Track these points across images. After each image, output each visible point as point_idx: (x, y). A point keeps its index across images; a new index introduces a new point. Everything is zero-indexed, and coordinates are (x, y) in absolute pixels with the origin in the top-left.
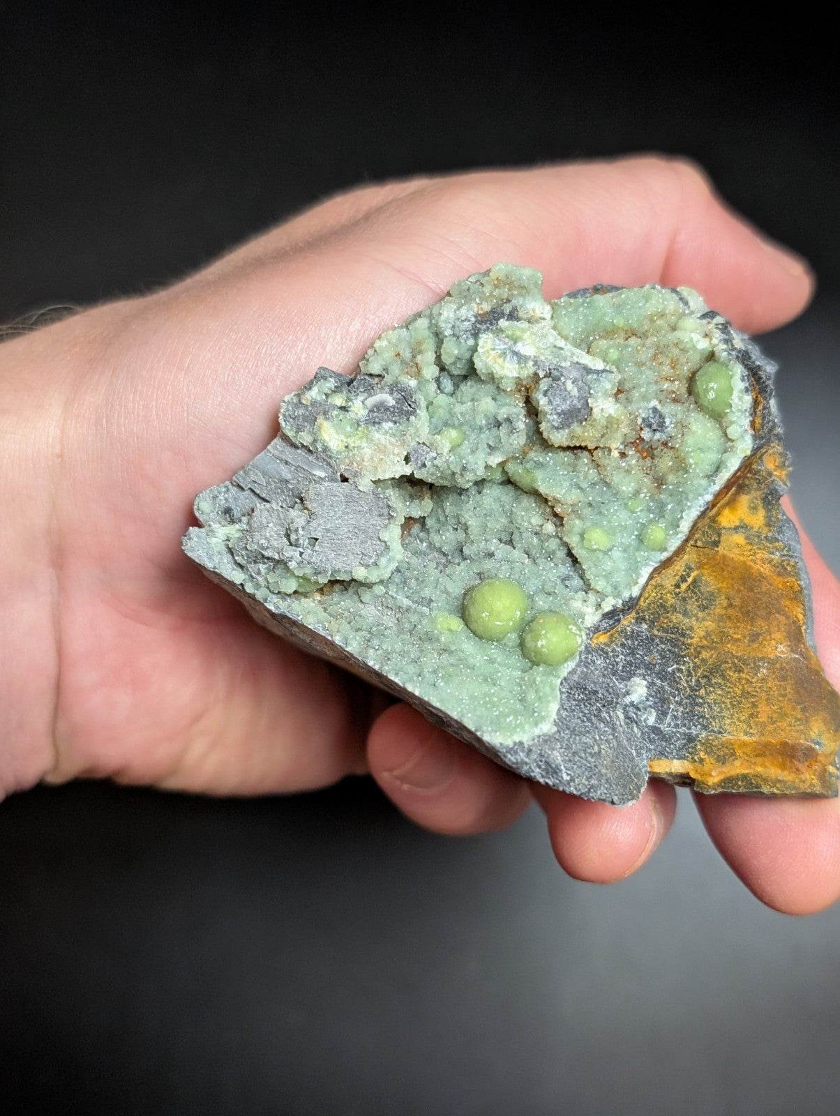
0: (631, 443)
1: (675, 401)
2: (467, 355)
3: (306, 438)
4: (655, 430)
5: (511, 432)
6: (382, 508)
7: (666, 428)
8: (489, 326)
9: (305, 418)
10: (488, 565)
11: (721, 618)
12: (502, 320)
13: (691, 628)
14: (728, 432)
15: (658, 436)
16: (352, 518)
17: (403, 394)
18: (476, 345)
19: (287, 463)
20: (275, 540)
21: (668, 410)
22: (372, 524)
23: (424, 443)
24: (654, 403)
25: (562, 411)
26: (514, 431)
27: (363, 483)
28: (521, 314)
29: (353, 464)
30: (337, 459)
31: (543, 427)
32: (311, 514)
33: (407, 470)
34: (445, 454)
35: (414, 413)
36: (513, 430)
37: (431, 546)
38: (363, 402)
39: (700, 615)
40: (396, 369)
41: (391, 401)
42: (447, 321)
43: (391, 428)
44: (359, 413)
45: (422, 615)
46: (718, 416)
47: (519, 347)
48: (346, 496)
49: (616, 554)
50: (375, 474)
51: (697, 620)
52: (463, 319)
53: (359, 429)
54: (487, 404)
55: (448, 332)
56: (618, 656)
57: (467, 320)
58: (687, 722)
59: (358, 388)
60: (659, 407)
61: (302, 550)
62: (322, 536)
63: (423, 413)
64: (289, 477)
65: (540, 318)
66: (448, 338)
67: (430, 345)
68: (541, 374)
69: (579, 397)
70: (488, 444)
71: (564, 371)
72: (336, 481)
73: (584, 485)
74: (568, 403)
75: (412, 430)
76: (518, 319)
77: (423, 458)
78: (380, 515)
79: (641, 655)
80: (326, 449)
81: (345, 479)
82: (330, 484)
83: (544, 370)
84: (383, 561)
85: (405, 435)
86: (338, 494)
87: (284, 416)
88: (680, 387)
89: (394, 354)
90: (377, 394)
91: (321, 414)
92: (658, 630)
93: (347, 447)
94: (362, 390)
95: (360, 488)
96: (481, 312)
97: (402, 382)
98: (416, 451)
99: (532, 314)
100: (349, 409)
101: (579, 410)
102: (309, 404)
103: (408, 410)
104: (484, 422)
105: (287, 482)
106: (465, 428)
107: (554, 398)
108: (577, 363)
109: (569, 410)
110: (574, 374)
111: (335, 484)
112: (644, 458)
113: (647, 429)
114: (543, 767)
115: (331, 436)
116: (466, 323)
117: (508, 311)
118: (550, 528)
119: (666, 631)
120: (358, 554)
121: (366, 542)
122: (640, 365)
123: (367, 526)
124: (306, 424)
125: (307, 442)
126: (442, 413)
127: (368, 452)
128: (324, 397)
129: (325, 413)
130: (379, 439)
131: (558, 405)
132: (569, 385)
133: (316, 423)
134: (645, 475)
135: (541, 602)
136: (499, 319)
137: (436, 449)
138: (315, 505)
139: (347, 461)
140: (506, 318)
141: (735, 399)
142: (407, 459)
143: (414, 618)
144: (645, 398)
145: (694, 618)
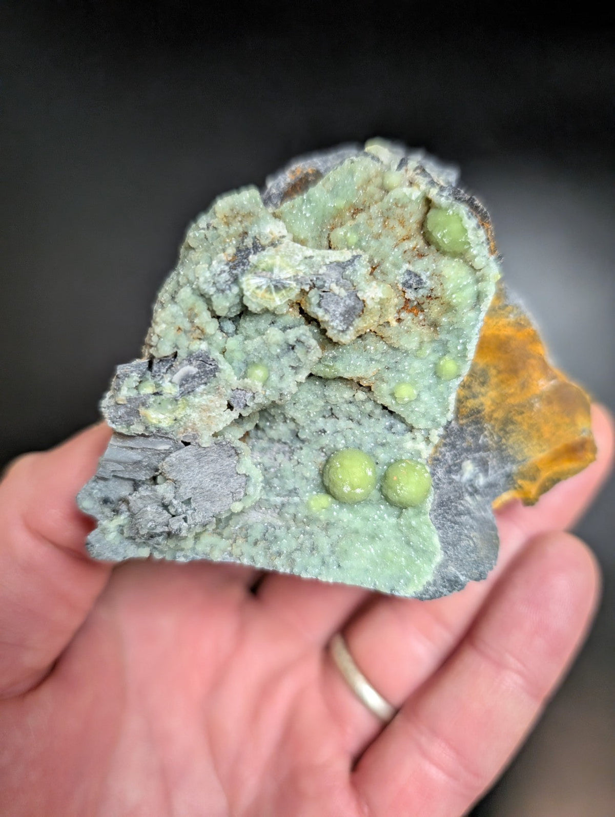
0: (403, 308)
1: (421, 256)
2: (238, 301)
3: (138, 429)
4: (416, 289)
5: (307, 351)
6: (229, 451)
7: (425, 283)
8: (242, 267)
9: (128, 414)
10: (325, 440)
11: (498, 385)
12: (251, 256)
13: (482, 404)
14: (474, 265)
15: (421, 292)
16: (208, 469)
17: (201, 359)
18: (241, 290)
19: (132, 448)
20: (158, 518)
21: (419, 267)
22: (227, 465)
23: (237, 389)
24: (406, 266)
25: (341, 314)
26: (310, 350)
27: (203, 441)
28: (264, 242)
29: (187, 430)
30: (173, 431)
31: (330, 333)
32: (175, 482)
33: (235, 415)
34: (260, 391)
35: (216, 369)
36: (308, 349)
37: (271, 440)
38: (170, 381)
39: (483, 390)
40: (184, 342)
41: (193, 370)
42: (206, 282)
43: (204, 390)
44: (172, 392)
45: (296, 505)
46: (460, 254)
47: (278, 274)
48: (195, 456)
49: (425, 397)
50: (210, 430)
51: (483, 395)
52: (219, 273)
53: (179, 402)
54: (275, 334)
55: (212, 290)
56: (445, 455)
57: (223, 272)
58: (500, 465)
59: (159, 371)
60: (411, 268)
61: (183, 516)
62: (193, 494)
63: (224, 365)
64: (139, 458)
65: (280, 237)
66: (215, 296)
67: (201, 306)
68: (307, 288)
69: (348, 295)
70: (290, 366)
71: (324, 277)
72: (180, 448)
73: (377, 357)
74: (342, 304)
75: (222, 383)
76: (263, 248)
77: (243, 400)
78: (230, 456)
79: (459, 445)
80: (159, 430)
81: (187, 444)
82: (177, 453)
83: (307, 284)
84: (251, 490)
85: (218, 389)
86: (188, 458)
87: (110, 419)
88: (418, 242)
89: (175, 331)
90: (178, 371)
91: (141, 406)
92: (462, 419)
93: (175, 420)
94: (165, 371)
95: (204, 445)
96: (230, 258)
97: (194, 351)
98: (234, 397)
99: (272, 237)
100: (162, 393)
101: (354, 308)
102: (126, 402)
103: (211, 369)
104: (279, 351)
105: (140, 462)
106: (265, 361)
107: (329, 306)
108: (331, 263)
109: (346, 311)
110: (334, 275)
111: (181, 451)
112: (416, 315)
113: (408, 291)
114: (447, 585)
115: (157, 417)
116: (224, 275)
117: (251, 245)
118: (361, 395)
119: (468, 417)
120: (228, 495)
121: (229, 482)
122: (377, 237)
123: (224, 468)
124: (132, 418)
125: (141, 431)
126: (238, 356)
127: (195, 416)
128: (135, 391)
129: (144, 404)
130: (199, 402)
131: (334, 311)
132: (336, 289)
133: (140, 415)
134: (422, 327)
135: (383, 455)
136: (247, 257)
137: (250, 390)
138: (174, 474)
139: (182, 430)
140: (252, 252)
141: (471, 236)
142: (230, 407)
143: (292, 510)
144: (396, 266)
145: (480, 396)
